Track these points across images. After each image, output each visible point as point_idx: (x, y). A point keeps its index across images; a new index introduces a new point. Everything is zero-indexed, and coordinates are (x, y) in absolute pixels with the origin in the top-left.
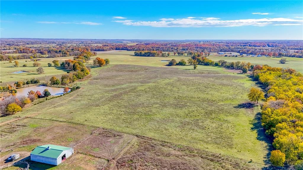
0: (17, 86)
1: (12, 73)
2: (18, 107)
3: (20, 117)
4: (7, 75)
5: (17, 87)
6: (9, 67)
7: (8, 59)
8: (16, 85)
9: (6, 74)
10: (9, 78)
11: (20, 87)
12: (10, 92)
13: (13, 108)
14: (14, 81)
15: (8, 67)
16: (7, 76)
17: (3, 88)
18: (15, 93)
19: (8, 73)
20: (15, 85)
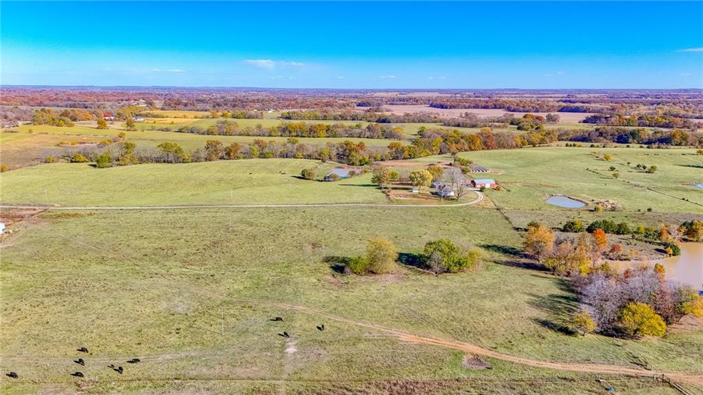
0: (687, 233)
1: (693, 187)
2: (657, 320)
3: (648, 367)
4: (677, 189)
5: (686, 237)
6: (693, 166)
7: (697, 144)
8: (684, 229)
9: (673, 186)
10: (677, 201)
11: (695, 239)
12: (662, 248)
13: (637, 318)
14: (684, 212)
15: (689, 166)
16: (675, 193)
17: (646, 229)
18: (674, 255)
19: (680, 185)
20: (683, 231)
